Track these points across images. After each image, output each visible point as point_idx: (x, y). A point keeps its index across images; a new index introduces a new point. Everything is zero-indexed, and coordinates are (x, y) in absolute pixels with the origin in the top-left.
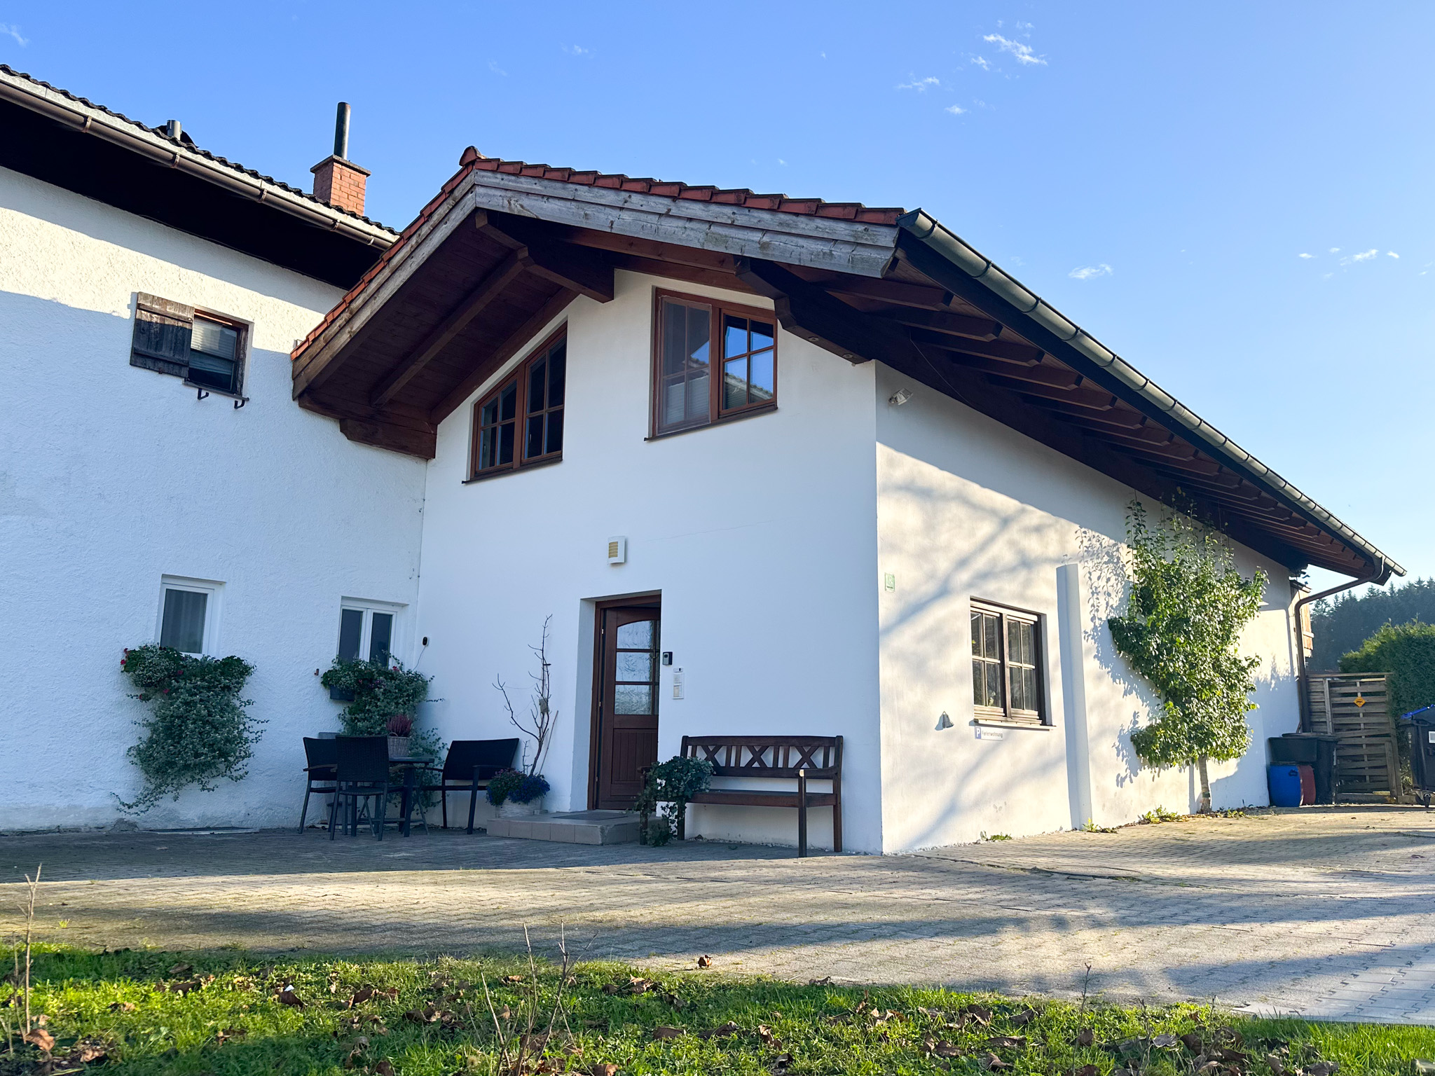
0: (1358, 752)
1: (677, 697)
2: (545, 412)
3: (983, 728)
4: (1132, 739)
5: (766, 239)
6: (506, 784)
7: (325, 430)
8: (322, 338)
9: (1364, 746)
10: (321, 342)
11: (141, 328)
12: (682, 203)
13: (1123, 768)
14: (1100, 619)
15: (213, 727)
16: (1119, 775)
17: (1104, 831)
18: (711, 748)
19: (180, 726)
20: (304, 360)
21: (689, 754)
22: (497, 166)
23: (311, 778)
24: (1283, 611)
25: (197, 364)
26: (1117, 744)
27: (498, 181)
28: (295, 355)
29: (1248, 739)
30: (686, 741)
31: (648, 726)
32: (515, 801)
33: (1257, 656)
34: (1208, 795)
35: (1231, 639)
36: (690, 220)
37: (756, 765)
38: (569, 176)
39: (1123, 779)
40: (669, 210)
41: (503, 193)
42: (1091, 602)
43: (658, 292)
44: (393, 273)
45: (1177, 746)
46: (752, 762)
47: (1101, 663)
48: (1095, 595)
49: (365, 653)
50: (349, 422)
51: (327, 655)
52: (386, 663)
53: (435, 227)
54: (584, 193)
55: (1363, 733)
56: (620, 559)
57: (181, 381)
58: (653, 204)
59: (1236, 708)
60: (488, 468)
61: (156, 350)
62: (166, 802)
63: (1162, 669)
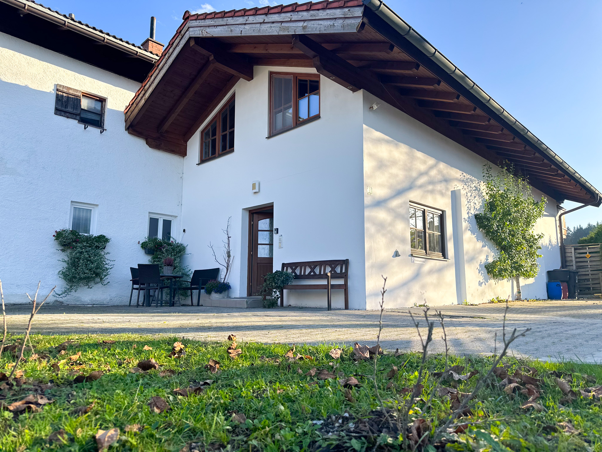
0: (587, 277)
1: (280, 247)
2: (227, 132)
3: (415, 258)
4: (485, 267)
5: (305, 24)
6: (212, 285)
7: (139, 144)
8: (135, 103)
9: (590, 275)
10: (135, 105)
11: (59, 99)
12: (269, 16)
13: (481, 279)
14: (471, 214)
15: (91, 262)
16: (480, 281)
17: (471, 305)
18: (294, 268)
19: (78, 262)
20: (129, 113)
21: (285, 270)
22: (197, 17)
23: (133, 284)
24: (554, 218)
25: (84, 115)
26: (479, 268)
27: (197, 23)
28: (125, 112)
29: (537, 270)
30: (284, 265)
31: (269, 261)
32: (216, 292)
33: (542, 234)
34: (520, 293)
35: (530, 226)
36: (273, 22)
37: (312, 273)
38: (224, 14)
39: (482, 283)
40: (264, 20)
41: (199, 28)
42: (467, 206)
43: (271, 73)
44: (160, 71)
45: (506, 270)
46: (310, 272)
47: (471, 233)
48: (469, 203)
49: (160, 236)
50: (149, 140)
51: (143, 235)
52: (169, 239)
53: (175, 49)
54: (230, 21)
55: (589, 269)
56: (257, 190)
57: (77, 121)
58: (257, 19)
59: (532, 256)
60: (208, 158)
61: (65, 108)
62: (73, 293)
63: (499, 236)
